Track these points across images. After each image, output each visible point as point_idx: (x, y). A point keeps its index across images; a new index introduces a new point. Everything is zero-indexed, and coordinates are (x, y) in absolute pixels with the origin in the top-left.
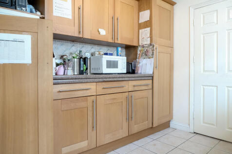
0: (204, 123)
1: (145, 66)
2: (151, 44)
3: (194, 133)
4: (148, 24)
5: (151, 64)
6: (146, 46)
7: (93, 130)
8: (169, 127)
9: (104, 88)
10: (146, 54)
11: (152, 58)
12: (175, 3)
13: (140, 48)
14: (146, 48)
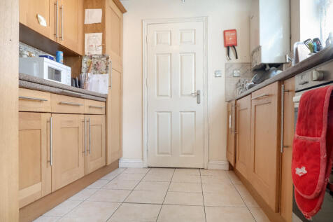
0: (158, 153)
1: (97, 83)
2: (103, 56)
3: (149, 167)
4: (99, 28)
5: (105, 81)
6: (96, 57)
7: (47, 167)
8: (118, 167)
9: (60, 104)
10: (96, 68)
11: (106, 73)
12: (126, 11)
13: (85, 59)
14: (96, 60)
